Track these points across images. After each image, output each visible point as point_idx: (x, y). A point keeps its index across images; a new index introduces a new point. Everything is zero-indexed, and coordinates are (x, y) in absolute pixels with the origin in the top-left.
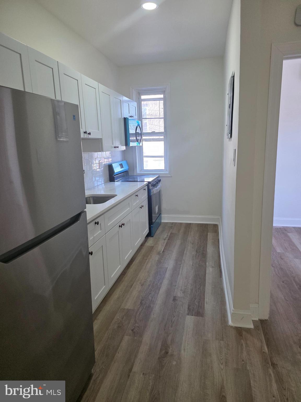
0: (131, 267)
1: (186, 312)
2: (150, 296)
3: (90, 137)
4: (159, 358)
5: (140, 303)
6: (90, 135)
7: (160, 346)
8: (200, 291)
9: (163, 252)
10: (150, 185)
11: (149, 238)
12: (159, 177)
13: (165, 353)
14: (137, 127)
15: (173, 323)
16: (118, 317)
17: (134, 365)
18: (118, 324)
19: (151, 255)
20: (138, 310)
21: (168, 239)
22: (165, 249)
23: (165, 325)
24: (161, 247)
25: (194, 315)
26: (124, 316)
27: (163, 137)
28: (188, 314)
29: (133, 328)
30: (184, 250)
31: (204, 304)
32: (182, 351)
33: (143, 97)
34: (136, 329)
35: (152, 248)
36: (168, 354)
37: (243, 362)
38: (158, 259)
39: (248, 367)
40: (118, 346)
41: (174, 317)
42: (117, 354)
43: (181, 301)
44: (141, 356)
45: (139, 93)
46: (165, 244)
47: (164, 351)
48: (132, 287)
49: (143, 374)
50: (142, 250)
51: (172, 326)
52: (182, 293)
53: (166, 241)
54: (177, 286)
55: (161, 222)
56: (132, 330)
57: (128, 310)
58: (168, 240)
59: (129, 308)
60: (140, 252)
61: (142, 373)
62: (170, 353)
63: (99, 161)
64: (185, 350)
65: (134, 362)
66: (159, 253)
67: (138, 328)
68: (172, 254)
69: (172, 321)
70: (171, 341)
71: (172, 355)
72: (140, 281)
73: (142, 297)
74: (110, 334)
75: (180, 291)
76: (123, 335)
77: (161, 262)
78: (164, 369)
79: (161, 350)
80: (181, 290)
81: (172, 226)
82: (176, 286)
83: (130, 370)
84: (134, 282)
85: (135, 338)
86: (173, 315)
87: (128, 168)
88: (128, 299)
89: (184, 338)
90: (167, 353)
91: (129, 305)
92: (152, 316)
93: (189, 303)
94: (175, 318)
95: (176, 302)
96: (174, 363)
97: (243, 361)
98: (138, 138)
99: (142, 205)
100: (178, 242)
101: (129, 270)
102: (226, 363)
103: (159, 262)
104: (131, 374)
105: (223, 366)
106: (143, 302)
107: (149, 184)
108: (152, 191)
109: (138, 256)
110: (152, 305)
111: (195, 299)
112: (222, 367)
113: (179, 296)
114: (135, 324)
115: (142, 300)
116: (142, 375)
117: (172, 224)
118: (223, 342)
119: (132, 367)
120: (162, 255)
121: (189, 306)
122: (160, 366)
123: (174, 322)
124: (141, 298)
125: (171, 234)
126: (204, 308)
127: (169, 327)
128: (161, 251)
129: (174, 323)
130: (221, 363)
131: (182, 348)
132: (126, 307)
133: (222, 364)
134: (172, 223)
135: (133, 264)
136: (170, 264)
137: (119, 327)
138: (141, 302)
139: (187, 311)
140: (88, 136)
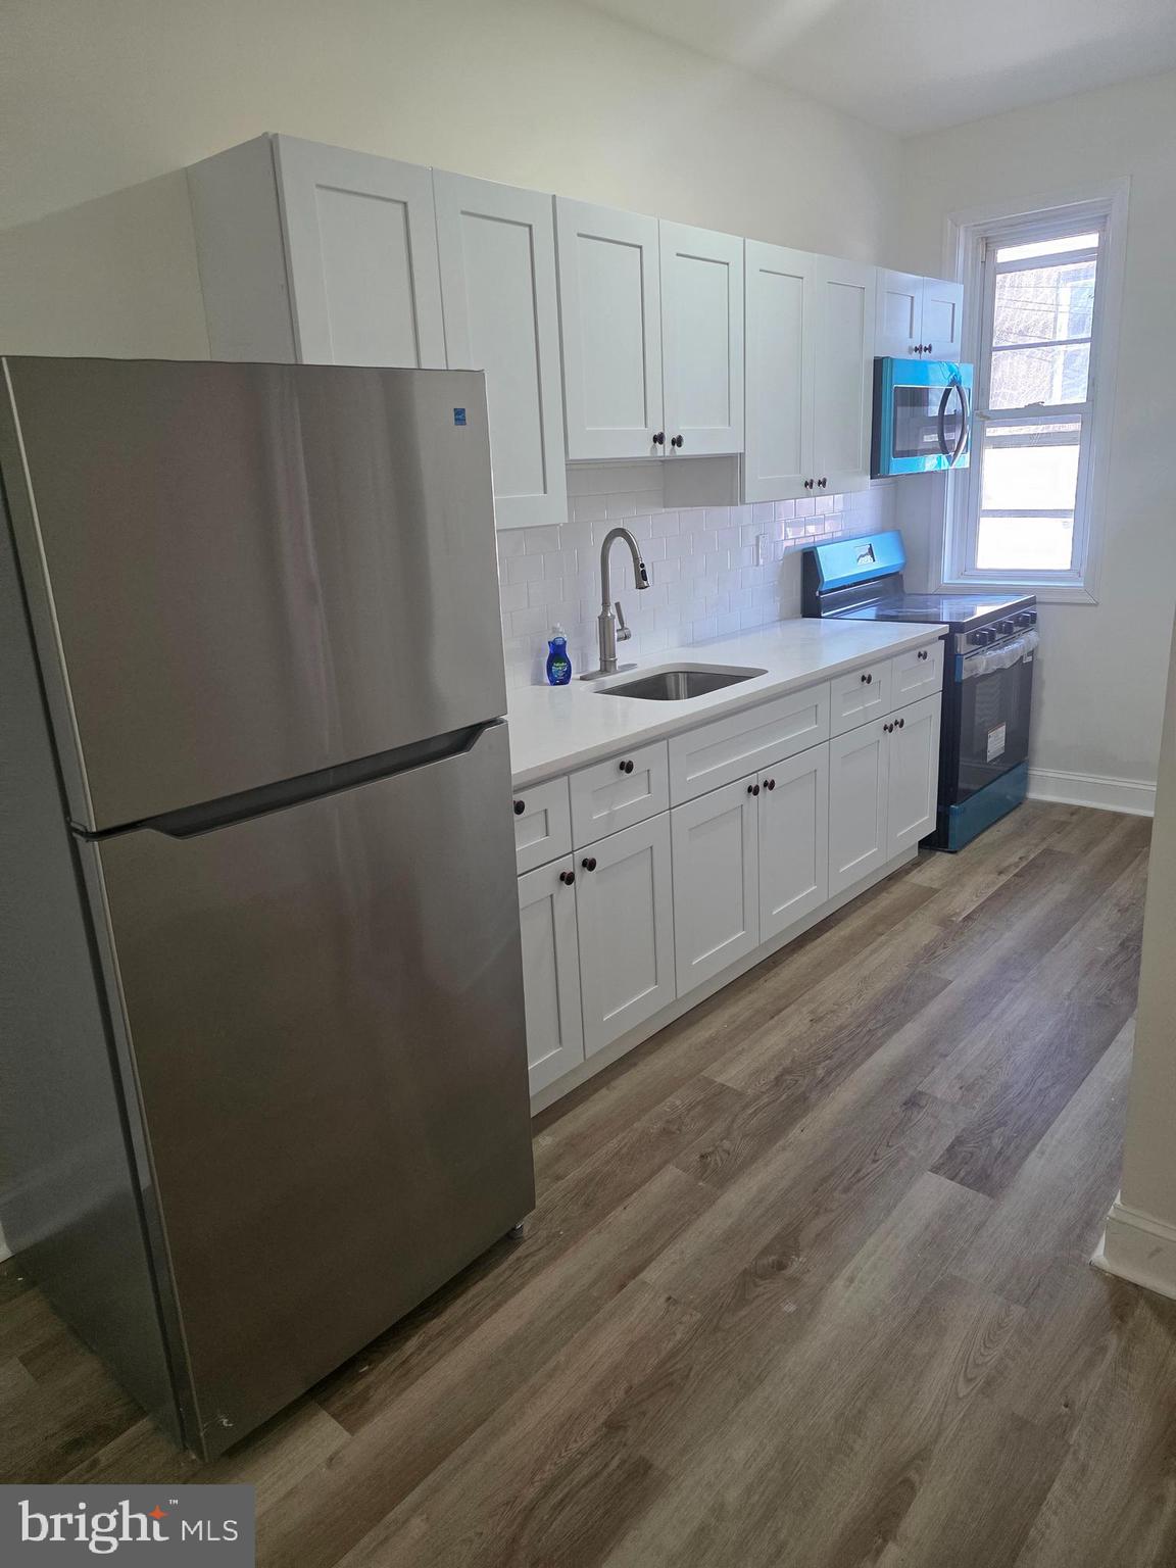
0: (808, 948)
1: (935, 1158)
2: (823, 1064)
3: (680, 451)
4: (745, 1272)
5: (776, 1078)
6: (679, 446)
7: (771, 1237)
8: (1039, 1100)
9: (968, 918)
10: (962, 638)
11: (938, 853)
12: (1035, 603)
13: (773, 1263)
14: (947, 392)
15: (859, 1181)
16: (678, 1102)
17: (653, 1263)
18: (668, 1121)
19: (911, 920)
20: (757, 1098)
21: (1017, 870)
22: (981, 908)
23: (825, 1180)
24: (965, 900)
25: (958, 1178)
26: (698, 1103)
27: (1075, 427)
28: (936, 1170)
29: (711, 1149)
30: (1067, 930)
31: (1028, 1152)
32: (839, 1283)
33: (1004, 255)
34: (718, 1158)
35: (927, 895)
36: (783, 1272)
37: (1067, 1409)
38: (931, 942)
39: (1075, 1432)
40: (637, 1187)
41: (875, 1161)
42: (621, 1208)
43: (936, 1117)
44: (691, 1243)
45: (987, 238)
46: (991, 891)
47: (772, 1258)
48: (776, 1018)
49: (669, 1298)
50: (884, 894)
51: (846, 1190)
52: (958, 1086)
53: (1004, 879)
54: (948, 1058)
55: (1024, 798)
56: (702, 1156)
57: (723, 1089)
58: (1015, 875)
59: (730, 1085)
60: (872, 903)
61: (667, 1296)
62: (789, 1272)
63: (758, 538)
64: (851, 1280)
65: (659, 1252)
66: (945, 922)
67: (725, 1156)
68: (1002, 934)
69: (858, 1171)
70: (818, 1235)
71: (794, 1281)
72: (813, 1006)
73: (793, 1061)
74: (625, 1144)
75: (955, 1078)
76: (666, 1162)
77: (938, 953)
78: (743, 1313)
79: (765, 1251)
80: (960, 1077)
81: (1070, 823)
82: (946, 1056)
83: (635, 1273)
84: (790, 1004)
85: (701, 1184)
86: (875, 1154)
87: (902, 561)
88: (740, 1053)
89: (871, 1241)
90: (781, 1266)
91: (733, 1074)
92: (795, 1133)
93: (963, 1130)
94: (875, 1165)
95: (916, 1113)
96: (790, 1308)
97: (1066, 1406)
98: (947, 436)
99: (899, 720)
100: (1056, 892)
101: (795, 955)
102: (988, 1383)
103: (930, 952)
104: (631, 1285)
105: (969, 1389)
106: (788, 1077)
107: (957, 635)
108: (965, 663)
109: (855, 914)
110: (813, 1096)
111: (1000, 1124)
112: (963, 1391)
113: (939, 1096)
114: (722, 1140)
115: (787, 1071)
116: (663, 1299)
117: (1072, 814)
118: (1024, 1310)
119: (645, 1268)
120: (954, 930)
121: (959, 1141)
122: (734, 1297)
123: (863, 1178)
124: (787, 1062)
125: (1047, 852)
126: (1019, 1165)
127: (835, 1189)
128: (958, 914)
129: (862, 1182)
130: (969, 1376)
131: (846, 1272)
132: (719, 1080)
133: (969, 1381)
134: (1075, 811)
135: (819, 940)
136: (967, 971)
137: (665, 1132)
138: (782, 1075)
139: (941, 1157)
140: (673, 450)
